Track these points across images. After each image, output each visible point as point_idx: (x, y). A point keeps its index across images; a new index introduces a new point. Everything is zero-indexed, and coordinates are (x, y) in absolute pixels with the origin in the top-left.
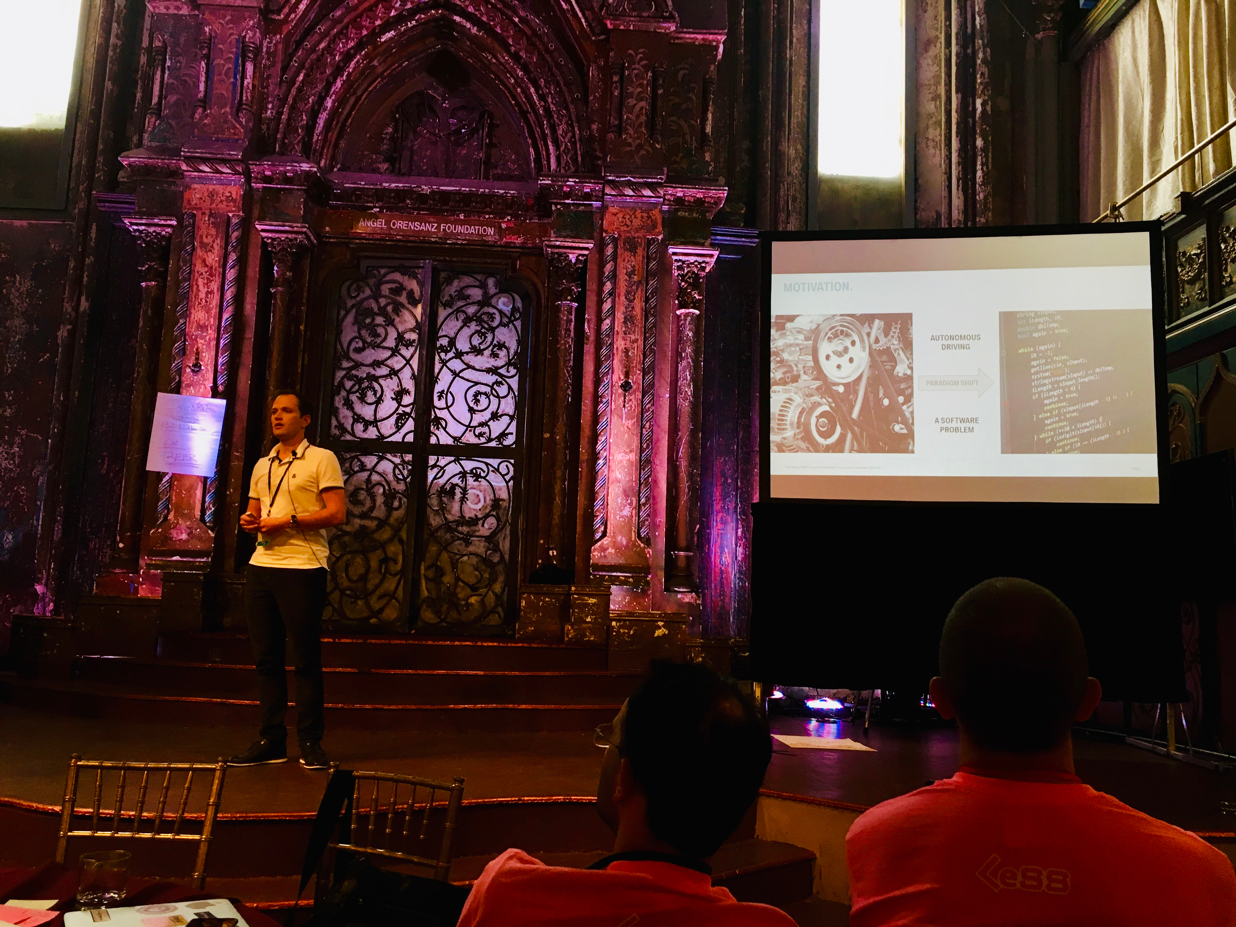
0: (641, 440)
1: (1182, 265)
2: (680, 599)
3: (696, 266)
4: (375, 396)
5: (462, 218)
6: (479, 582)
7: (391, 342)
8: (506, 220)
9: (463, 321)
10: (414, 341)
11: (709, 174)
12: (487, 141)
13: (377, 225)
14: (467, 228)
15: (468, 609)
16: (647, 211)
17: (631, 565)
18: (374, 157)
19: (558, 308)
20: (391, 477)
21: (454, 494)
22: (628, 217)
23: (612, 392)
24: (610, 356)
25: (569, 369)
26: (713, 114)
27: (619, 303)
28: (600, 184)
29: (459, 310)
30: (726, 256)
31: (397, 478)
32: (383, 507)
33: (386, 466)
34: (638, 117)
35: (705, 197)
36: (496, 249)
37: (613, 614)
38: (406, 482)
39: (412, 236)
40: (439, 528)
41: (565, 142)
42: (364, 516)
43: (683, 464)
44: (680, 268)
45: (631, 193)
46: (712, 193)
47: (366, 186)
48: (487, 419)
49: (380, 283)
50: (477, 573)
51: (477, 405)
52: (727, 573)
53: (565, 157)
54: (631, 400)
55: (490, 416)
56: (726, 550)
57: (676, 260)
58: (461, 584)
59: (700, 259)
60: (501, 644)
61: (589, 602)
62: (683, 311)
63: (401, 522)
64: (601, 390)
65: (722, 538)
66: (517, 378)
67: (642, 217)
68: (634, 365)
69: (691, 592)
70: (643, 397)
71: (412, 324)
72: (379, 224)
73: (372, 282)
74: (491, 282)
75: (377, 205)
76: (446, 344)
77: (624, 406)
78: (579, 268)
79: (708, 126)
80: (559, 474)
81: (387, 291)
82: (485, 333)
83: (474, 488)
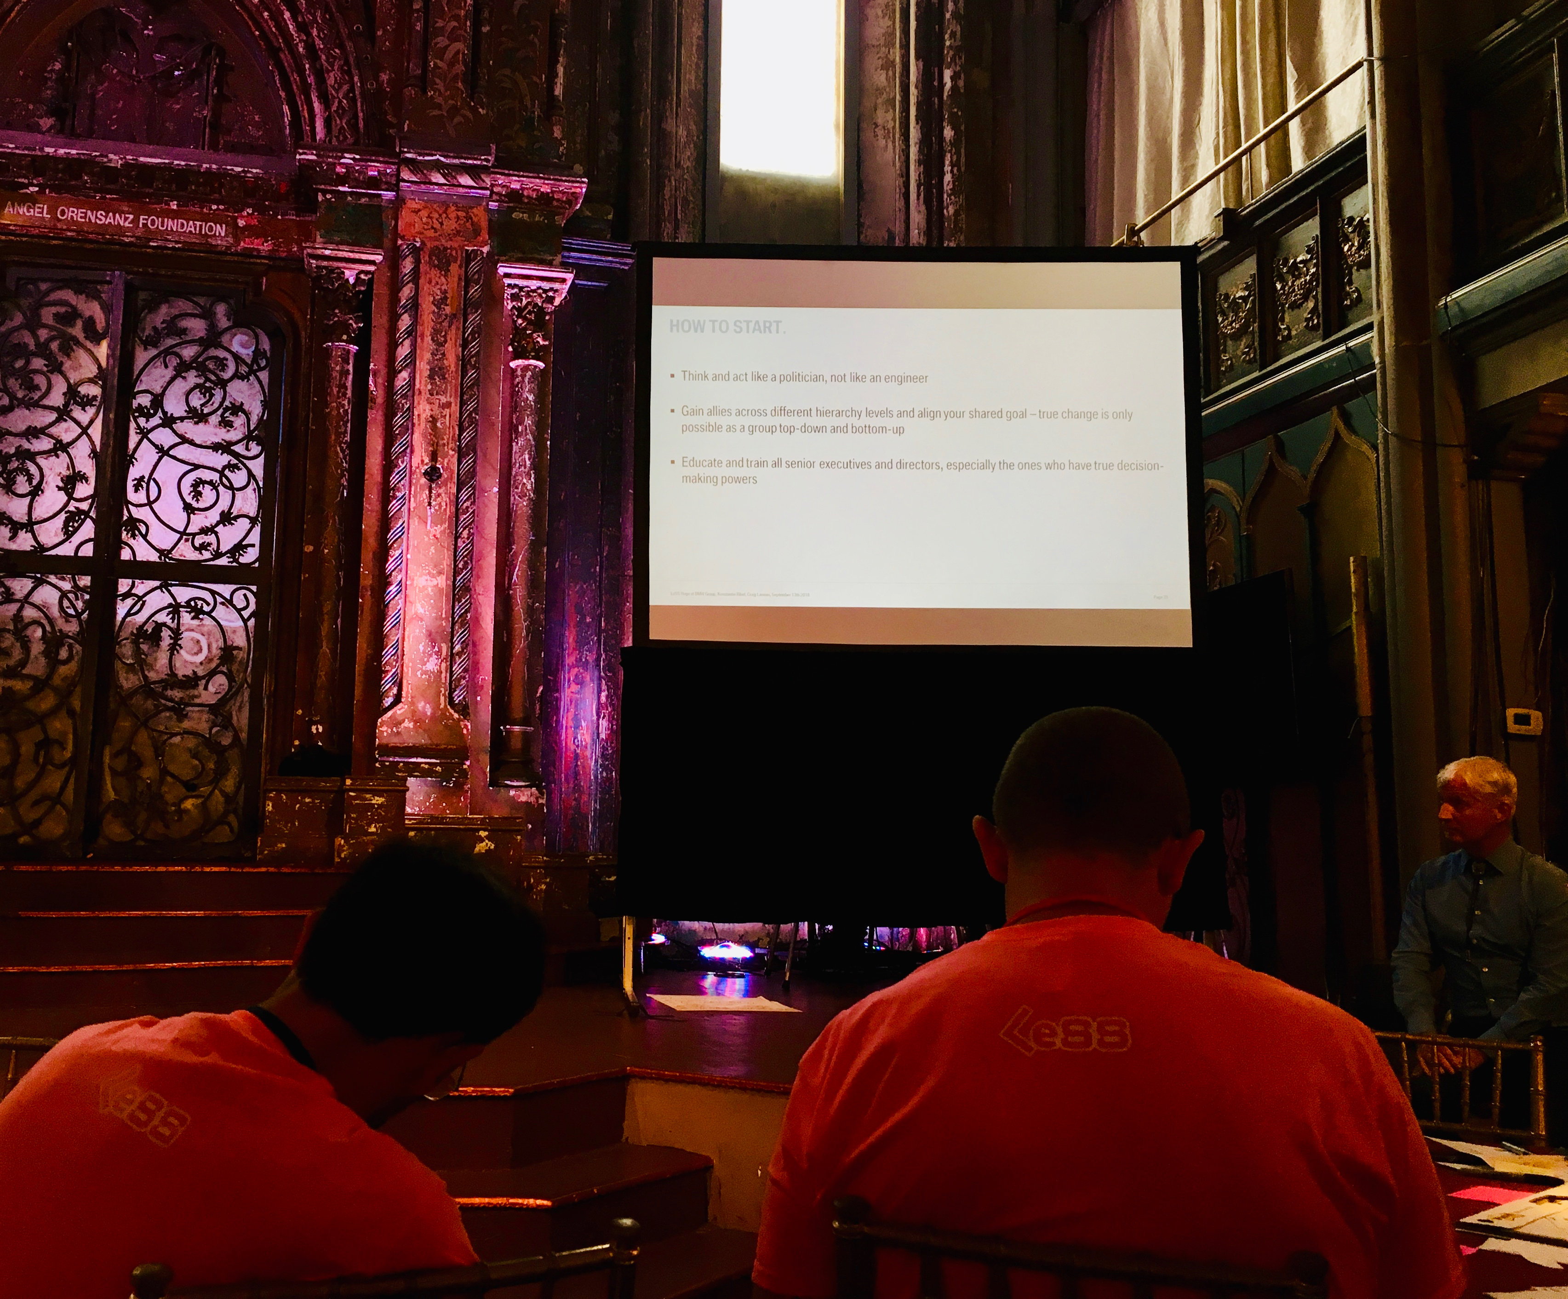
0: (455, 556)
1: (1224, 314)
2: (513, 797)
3: (540, 295)
4: (31, 483)
5: (175, 207)
6: (199, 775)
7: (57, 398)
8: (245, 213)
9: (175, 369)
10: (95, 397)
11: (559, 158)
12: (215, 91)
13: (35, 212)
14: (183, 224)
15: (180, 819)
16: (467, 209)
17: (437, 745)
18: (31, 107)
19: (328, 352)
20: (55, 612)
21: (160, 639)
22: (436, 215)
23: (410, 482)
24: (408, 428)
25: (344, 446)
26: (565, 68)
27: (422, 349)
28: (393, 164)
29: (168, 352)
30: (585, 283)
31: (66, 613)
32: (43, 660)
33: (47, 595)
34: (452, 64)
35: (552, 192)
36: (228, 258)
37: (411, 820)
38: (80, 621)
39: (92, 233)
40: (134, 692)
41: (340, 99)
42: (12, 673)
43: (519, 593)
44: (515, 297)
45: (442, 180)
46: (564, 186)
47: (17, 151)
48: (214, 522)
49: (40, 304)
50: (197, 762)
51: (198, 501)
52: (585, 757)
53: (338, 122)
54: (439, 495)
55: (218, 518)
56: (584, 724)
57: (509, 285)
58: (169, 779)
59: (546, 285)
60: (233, 869)
61: (373, 802)
62: (520, 362)
63: (71, 683)
64: (394, 479)
65: (576, 706)
66: (261, 460)
67: (458, 218)
68: (445, 442)
69: (530, 786)
70: (459, 491)
71: (91, 371)
72: (40, 212)
73: (25, 302)
74: (221, 309)
75: (35, 182)
76: (148, 405)
77: (430, 504)
78: (360, 292)
79: (558, 84)
80: (327, 607)
81: (51, 318)
82: (211, 388)
83: (193, 630)
